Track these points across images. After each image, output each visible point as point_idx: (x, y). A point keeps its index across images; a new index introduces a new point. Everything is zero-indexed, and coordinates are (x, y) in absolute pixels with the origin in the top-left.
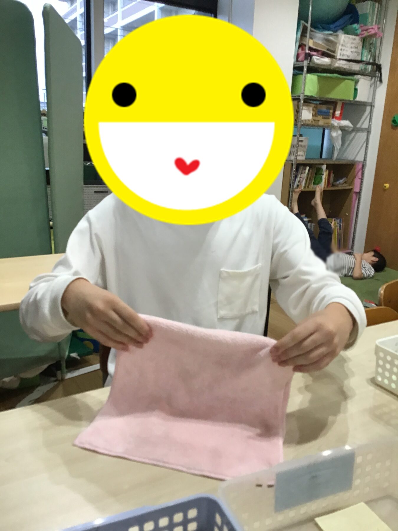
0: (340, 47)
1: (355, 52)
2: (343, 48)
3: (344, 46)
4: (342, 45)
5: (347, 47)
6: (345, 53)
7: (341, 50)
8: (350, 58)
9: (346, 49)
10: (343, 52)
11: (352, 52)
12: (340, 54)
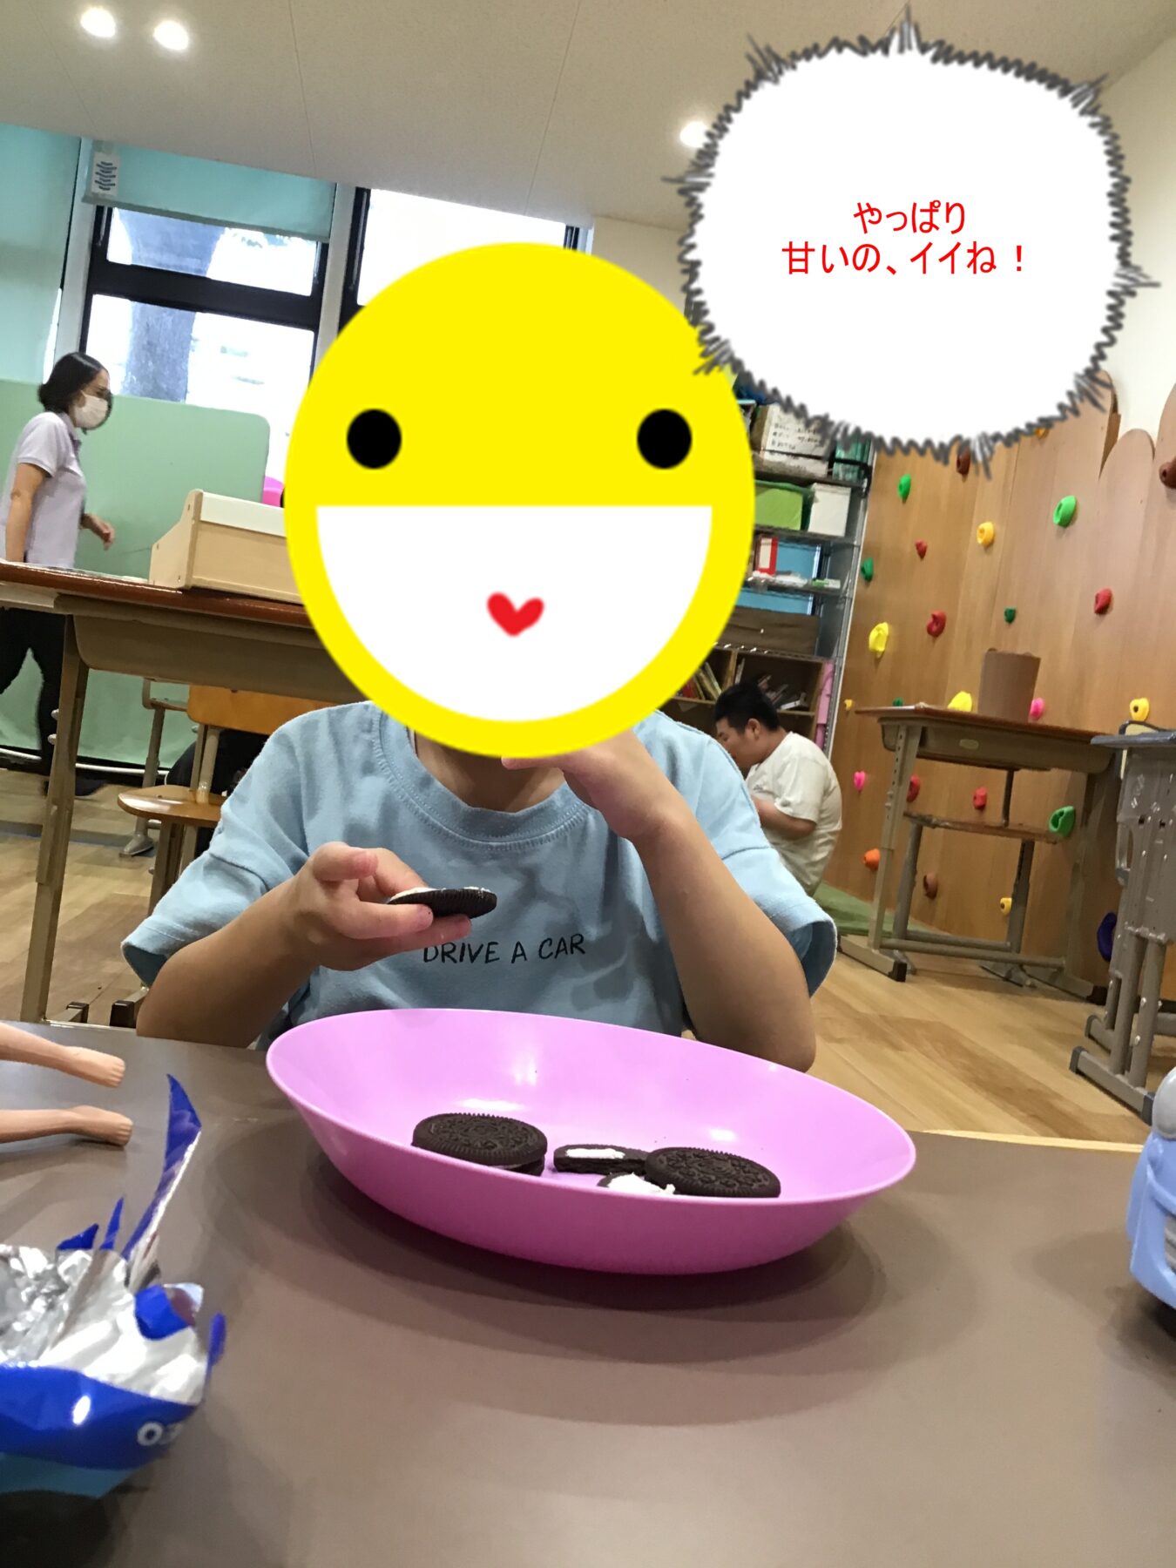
0: (772, 429)
1: (809, 440)
2: (779, 431)
3: (781, 427)
4: (777, 426)
5: (788, 429)
6: (783, 440)
7: (775, 434)
8: (794, 451)
9: (785, 432)
10: (778, 439)
11: (799, 438)
12: (773, 443)
